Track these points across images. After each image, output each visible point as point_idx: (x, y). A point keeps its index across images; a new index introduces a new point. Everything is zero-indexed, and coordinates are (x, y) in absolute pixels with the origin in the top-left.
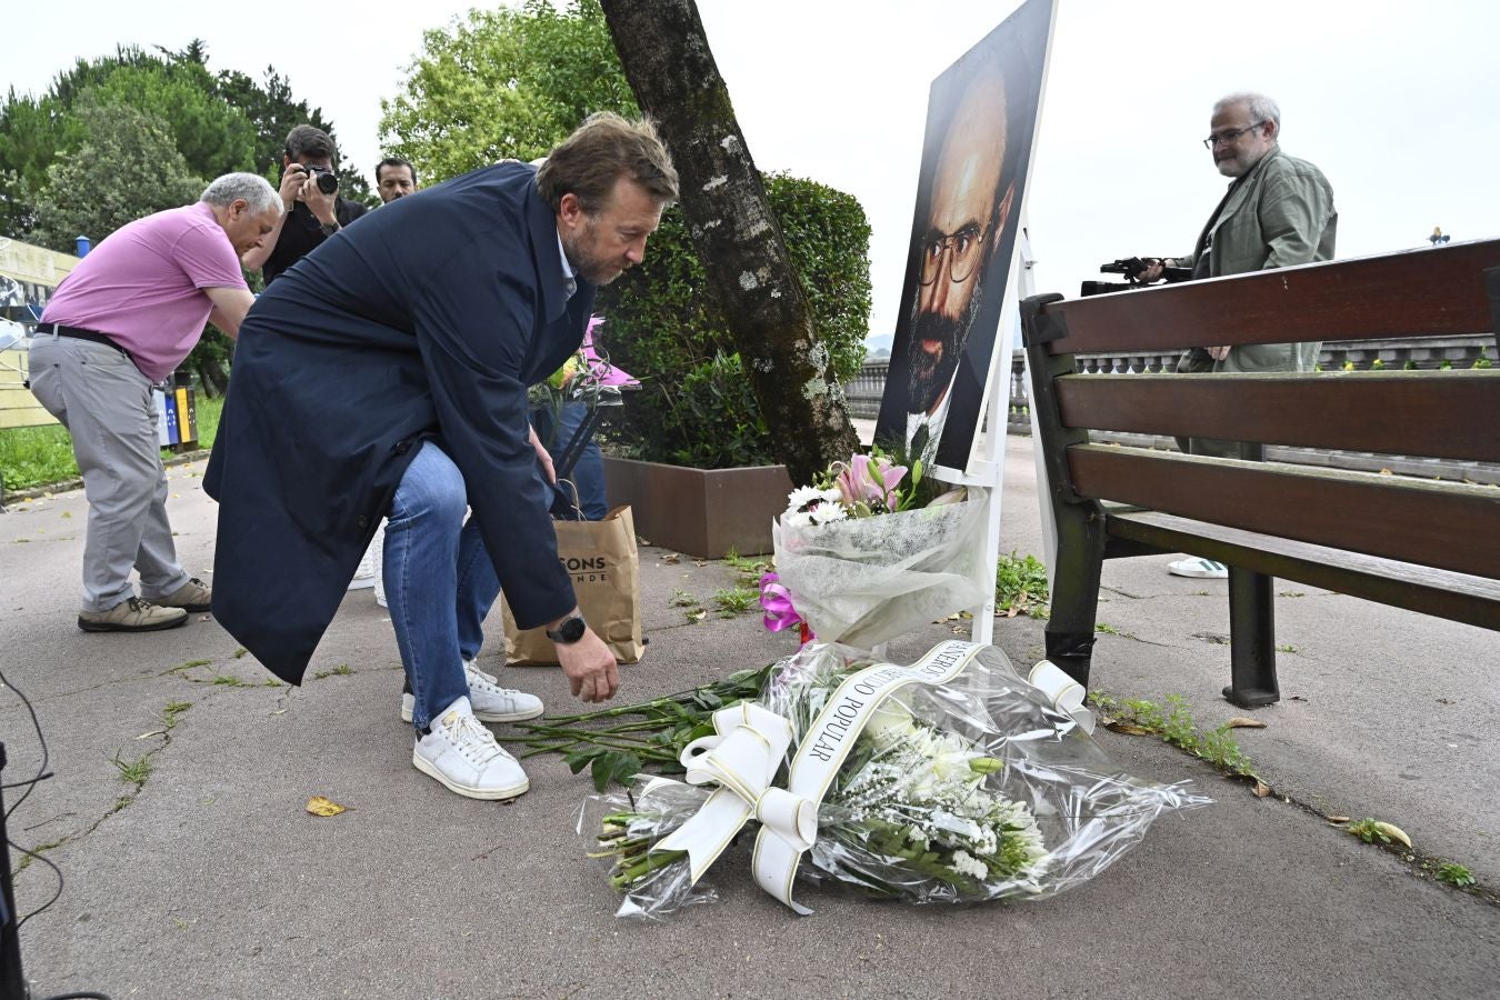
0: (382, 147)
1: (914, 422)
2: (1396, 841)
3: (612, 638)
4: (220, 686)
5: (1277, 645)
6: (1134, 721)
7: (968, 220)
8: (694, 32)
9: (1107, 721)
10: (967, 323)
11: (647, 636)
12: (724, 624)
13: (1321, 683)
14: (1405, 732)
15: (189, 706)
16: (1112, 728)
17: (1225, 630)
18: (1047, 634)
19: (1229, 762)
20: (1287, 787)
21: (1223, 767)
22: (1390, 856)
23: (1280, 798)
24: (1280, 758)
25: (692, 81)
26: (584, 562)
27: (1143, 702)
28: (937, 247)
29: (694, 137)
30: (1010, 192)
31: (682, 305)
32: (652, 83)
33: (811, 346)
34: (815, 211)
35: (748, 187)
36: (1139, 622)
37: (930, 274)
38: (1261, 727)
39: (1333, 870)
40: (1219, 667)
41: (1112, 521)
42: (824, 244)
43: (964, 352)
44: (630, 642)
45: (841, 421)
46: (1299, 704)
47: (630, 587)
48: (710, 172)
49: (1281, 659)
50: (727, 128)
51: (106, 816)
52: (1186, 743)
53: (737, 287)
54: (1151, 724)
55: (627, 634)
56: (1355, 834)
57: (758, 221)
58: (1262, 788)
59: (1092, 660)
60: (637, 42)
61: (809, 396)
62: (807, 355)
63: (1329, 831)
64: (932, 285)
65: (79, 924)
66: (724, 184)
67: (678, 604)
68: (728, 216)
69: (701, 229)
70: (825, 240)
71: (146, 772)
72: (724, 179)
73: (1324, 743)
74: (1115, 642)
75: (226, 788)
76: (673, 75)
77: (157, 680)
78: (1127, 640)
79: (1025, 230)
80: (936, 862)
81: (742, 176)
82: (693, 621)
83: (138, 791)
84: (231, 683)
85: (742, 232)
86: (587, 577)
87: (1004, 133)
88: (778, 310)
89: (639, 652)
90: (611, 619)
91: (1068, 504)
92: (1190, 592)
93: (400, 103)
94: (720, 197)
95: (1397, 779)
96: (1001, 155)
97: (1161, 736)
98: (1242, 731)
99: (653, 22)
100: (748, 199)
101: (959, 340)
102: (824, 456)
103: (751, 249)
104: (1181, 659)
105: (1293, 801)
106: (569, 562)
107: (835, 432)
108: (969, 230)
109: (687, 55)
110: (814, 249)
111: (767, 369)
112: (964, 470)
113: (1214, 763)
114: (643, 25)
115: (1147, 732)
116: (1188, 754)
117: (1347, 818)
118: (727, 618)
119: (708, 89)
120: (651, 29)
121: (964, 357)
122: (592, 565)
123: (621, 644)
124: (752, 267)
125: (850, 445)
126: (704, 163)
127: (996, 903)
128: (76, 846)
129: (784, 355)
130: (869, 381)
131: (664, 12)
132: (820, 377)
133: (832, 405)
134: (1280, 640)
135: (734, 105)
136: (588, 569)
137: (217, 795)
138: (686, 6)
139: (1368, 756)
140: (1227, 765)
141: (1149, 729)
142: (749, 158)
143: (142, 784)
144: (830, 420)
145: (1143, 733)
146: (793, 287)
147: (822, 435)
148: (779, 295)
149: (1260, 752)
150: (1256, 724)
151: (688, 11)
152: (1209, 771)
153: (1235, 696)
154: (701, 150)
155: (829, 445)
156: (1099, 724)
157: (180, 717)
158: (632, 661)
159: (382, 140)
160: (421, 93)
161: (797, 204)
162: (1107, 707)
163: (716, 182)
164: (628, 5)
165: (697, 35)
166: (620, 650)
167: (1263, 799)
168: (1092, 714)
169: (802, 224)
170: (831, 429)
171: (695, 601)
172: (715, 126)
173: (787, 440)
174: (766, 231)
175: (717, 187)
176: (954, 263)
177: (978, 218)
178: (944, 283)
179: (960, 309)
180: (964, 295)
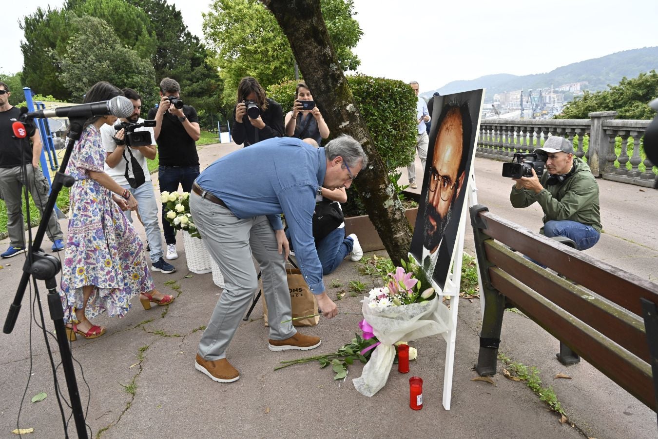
1: (425, 251)
3: (306, 317)
4: (157, 335)
7: (447, 174)
9: (505, 373)
12: (352, 300)
15: (147, 348)
18: (481, 339)
20: (574, 417)
21: (549, 405)
23: (570, 424)
24: (575, 399)
25: (332, 84)
26: (294, 290)
28: (436, 177)
29: (334, 107)
32: (316, 86)
33: (387, 187)
34: (392, 96)
35: (358, 124)
37: (433, 187)
38: (570, 378)
44: (313, 318)
45: (400, 215)
48: (343, 120)
50: (349, 101)
51: (123, 413)
52: (535, 389)
54: (523, 376)
57: (363, 138)
58: (563, 418)
60: (309, 70)
61: (386, 207)
62: (385, 191)
64: (434, 193)
66: (348, 125)
67: (334, 287)
70: (397, 107)
71: (135, 388)
72: (348, 123)
73: (595, 390)
75: (165, 398)
76: (325, 82)
77: (134, 331)
81: (356, 120)
82: (339, 299)
83: (133, 399)
84: (161, 334)
86: (295, 296)
88: (372, 174)
89: (317, 319)
90: (306, 310)
91: (489, 289)
94: (346, 131)
95: (622, 414)
97: (526, 383)
98: (561, 380)
99: (316, 62)
100: (358, 130)
102: (393, 230)
105: (575, 427)
107: (398, 220)
108: (448, 179)
109: (330, 74)
110: (392, 112)
111: (368, 196)
112: (443, 288)
114: (311, 63)
115: (521, 380)
116: (536, 394)
118: (354, 296)
119: (340, 87)
120: (315, 65)
121: (444, 236)
122: (297, 291)
125: (404, 225)
126: (339, 117)
128: (114, 428)
129: (375, 191)
131: (320, 57)
132: (391, 199)
133: (396, 210)
136: (296, 292)
137: (161, 402)
138: (330, 52)
139: (612, 399)
140: (551, 403)
141: (522, 378)
142: (358, 112)
143: (134, 394)
144: (396, 216)
145: (519, 380)
146: (378, 163)
147: (392, 222)
148: (373, 167)
149: (567, 394)
150: (568, 377)
151: (330, 54)
152: (544, 405)
153: (561, 359)
154: (337, 112)
155: (395, 226)
156: (502, 373)
157: (144, 354)
158: (314, 325)
159: (204, 31)
160: (220, 9)
161: (384, 93)
162: (507, 363)
163: (344, 124)
164: (304, 55)
165: (334, 64)
166: (309, 320)
167: (563, 425)
168: (499, 366)
169: (386, 102)
170: (396, 219)
171: (341, 284)
172: (343, 102)
173: (377, 223)
174: (367, 142)
175: (345, 126)
176: (442, 190)
177: (451, 176)
178: (438, 195)
179: (443, 214)
180: (445, 208)
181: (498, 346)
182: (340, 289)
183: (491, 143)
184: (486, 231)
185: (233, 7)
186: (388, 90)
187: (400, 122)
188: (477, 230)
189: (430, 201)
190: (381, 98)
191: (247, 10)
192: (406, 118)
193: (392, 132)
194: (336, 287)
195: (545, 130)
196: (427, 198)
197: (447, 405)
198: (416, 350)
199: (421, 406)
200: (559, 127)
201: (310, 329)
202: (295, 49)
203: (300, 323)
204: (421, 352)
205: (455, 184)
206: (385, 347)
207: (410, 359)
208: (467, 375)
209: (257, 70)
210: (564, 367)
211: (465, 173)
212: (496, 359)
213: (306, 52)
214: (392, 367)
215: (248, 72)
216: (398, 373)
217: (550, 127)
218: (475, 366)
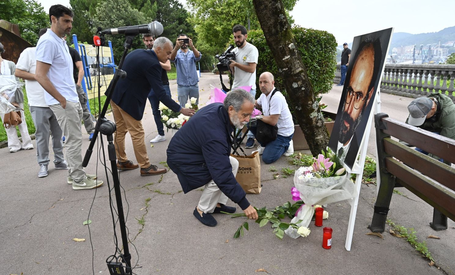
1: (340, 144)
3: (253, 187)
4: (156, 193)
6: (399, 232)
7: (360, 90)
9: (391, 231)
10: (357, 123)
11: (262, 184)
15: (150, 199)
16: (392, 234)
20: (440, 263)
23: (437, 267)
24: (441, 252)
25: (280, 29)
26: (246, 169)
27: (402, 227)
28: (351, 93)
29: (280, 45)
31: (276, 73)
32: (268, 30)
33: (313, 103)
34: (319, 42)
35: (296, 58)
37: (348, 100)
38: (439, 239)
42: (321, 52)
44: (257, 189)
45: (321, 124)
46: (454, 230)
47: (258, 175)
48: (285, 55)
50: (291, 41)
51: (137, 235)
52: (413, 243)
53: (292, 87)
54: (404, 234)
55: (257, 186)
57: (299, 68)
58: (432, 262)
60: (265, 18)
61: (312, 117)
62: (312, 106)
64: (349, 104)
66: (289, 58)
67: (271, 171)
68: (290, 67)
69: (282, 70)
70: (322, 50)
71: (144, 221)
72: (289, 56)
75: (162, 229)
76: (275, 27)
77: (142, 189)
78: (404, 198)
81: (294, 55)
82: (275, 178)
83: (143, 228)
84: (159, 192)
85: (294, 71)
86: (246, 172)
87: (373, 69)
88: (304, 93)
89: (260, 190)
90: (253, 183)
91: (384, 173)
94: (288, 62)
96: (371, 76)
97: (406, 238)
98: (432, 239)
99: (270, 13)
100: (296, 62)
101: (354, 127)
102: (315, 134)
103: (296, 76)
104: (420, 207)
105: (441, 268)
106: (242, 168)
108: (360, 94)
109: (279, 21)
110: (318, 54)
111: (299, 109)
113: (420, 251)
114: (266, 14)
115: (402, 237)
116: (413, 246)
118: (285, 178)
119: (285, 31)
120: (269, 15)
121: (355, 133)
122: (248, 169)
123: (255, 189)
124: (296, 81)
125: (323, 130)
126: (283, 52)
129: (305, 106)
131: (273, 9)
133: (319, 119)
136: (247, 170)
137: (160, 230)
138: (280, 6)
140: (423, 253)
143: (143, 225)
144: (318, 124)
145: (401, 237)
146: (308, 86)
147: (315, 128)
148: (304, 89)
149: (435, 248)
150: (437, 237)
152: (418, 254)
153: (433, 226)
154: (282, 49)
155: (317, 131)
156: (388, 232)
157: (149, 203)
158: (257, 193)
161: (313, 40)
162: (392, 226)
163: (286, 58)
164: (262, 8)
165: (282, 14)
167: (432, 267)
168: (387, 227)
169: (315, 46)
170: (318, 126)
171: (276, 170)
172: (287, 41)
173: (305, 128)
174: (301, 70)
175: (287, 59)
176: (355, 102)
177: (363, 92)
178: (352, 106)
179: (355, 118)
180: (357, 114)
181: (387, 213)
182: (275, 173)
183: (388, 82)
184: (385, 131)
186: (316, 37)
187: (323, 61)
188: (379, 130)
189: (345, 110)
190: (311, 43)
192: (328, 58)
193: (317, 68)
194: (273, 171)
195: (432, 72)
196: (343, 108)
197: (348, 247)
198: (328, 213)
199: (330, 247)
200: (443, 70)
201: (255, 196)
202: (256, 4)
203: (249, 192)
204: (331, 215)
205: (365, 97)
206: (307, 207)
207: (323, 218)
208: (363, 231)
209: (222, 26)
210: (435, 232)
211: (374, 88)
212: (385, 223)
213: (263, 6)
214: (311, 222)
215: (215, 27)
216: (314, 226)
217: (436, 70)
218: (369, 226)
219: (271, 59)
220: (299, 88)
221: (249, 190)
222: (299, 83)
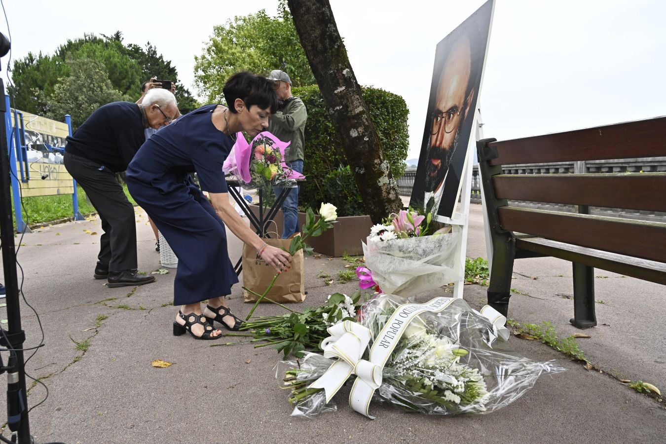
0: (195, 76)
1: (428, 196)
2: (653, 392)
3: (291, 291)
4: (120, 309)
5: (596, 300)
6: (529, 333)
7: (453, 105)
8: (331, 23)
9: (516, 333)
10: (452, 151)
11: (307, 291)
12: (341, 286)
13: (616, 318)
14: (657, 341)
15: (107, 317)
16: (518, 336)
17: (571, 293)
18: (488, 293)
19: (573, 353)
20: (600, 365)
21: (570, 356)
22: (650, 399)
23: (597, 371)
25: (330, 45)
27: (533, 325)
28: (439, 118)
29: (331, 69)
30: (472, 92)
31: (324, 144)
32: (312, 46)
33: (382, 162)
34: (384, 103)
35: (354, 91)
36: (531, 288)
37: (435, 129)
38: (589, 337)
39: (623, 405)
40: (568, 309)
41: (518, 241)
42: (388, 117)
43: (451, 164)
44: (298, 294)
45: (395, 196)
46: (606, 327)
47: (300, 269)
48: (338, 85)
49: (597, 306)
50: (345, 65)
51: (69, 365)
52: (553, 344)
53: (349, 136)
54: (536, 335)
55: (298, 289)
56: (633, 388)
57: (359, 107)
58: (589, 366)
59: (509, 305)
60: (306, 28)
61: (381, 184)
62: (380, 166)
63: (621, 386)
64: (437, 134)
65: (56, 412)
66: (343, 90)
67: (321, 277)
68: (345, 104)
69: (334, 110)
70: (388, 116)
71: (87, 346)
72: (344, 88)
73: (618, 346)
74: (519, 297)
75: (123, 354)
76: (322, 42)
77: (93, 306)
78: (525, 296)
79: (479, 110)
80: (437, 395)
81: (352, 86)
82: (327, 284)
83: (84, 354)
84: (125, 307)
85: (351, 111)
87: (470, 66)
88: (367, 146)
89: (303, 297)
91: (498, 234)
92: (554, 275)
93: (203, 57)
94: (342, 96)
95: (653, 363)
96: (468, 76)
97: (541, 340)
98: (579, 339)
99: (313, 20)
100: (354, 97)
101: (449, 159)
102: (387, 211)
103: (355, 119)
104: (550, 305)
105: (604, 372)
107: (392, 201)
108: (453, 110)
109: (328, 33)
110: (383, 120)
111: (362, 172)
112: (450, 217)
113: (566, 353)
114: (309, 20)
115: (535, 338)
116: (554, 349)
117: (629, 381)
118: (342, 283)
119: (337, 48)
120: (312, 22)
121: (451, 166)
123: (295, 294)
124: (356, 127)
125: (399, 207)
126: (335, 81)
127: (464, 415)
128: (56, 377)
129: (369, 166)
130: (408, 179)
131: (318, 14)
132: (386, 176)
133: (391, 189)
134: (597, 298)
135: (348, 56)
137: (117, 357)
138: (328, 12)
139: (639, 352)
140: (572, 355)
141: (535, 337)
142: (355, 79)
143: (85, 351)
144: (390, 195)
145: (533, 339)
146: (374, 136)
147: (386, 202)
148: (368, 139)
149: (588, 349)
150: (586, 336)
151: (329, 14)
152: (564, 357)
153: (575, 324)
154: (334, 75)
155: (389, 206)
157: (103, 322)
158: (300, 301)
159: (195, 73)
160: (212, 53)
161: (376, 100)
162: (516, 327)
163: (340, 89)
164: (302, 12)
165: (333, 25)
166: (295, 297)
167: (590, 371)
169: (378, 109)
170: (390, 199)
171: (329, 275)
172: (340, 65)
173: (370, 204)
174: (362, 111)
175: (341, 91)
176: (446, 124)
177: (458, 104)
178: (442, 134)
179: (449, 145)
181: (508, 301)
184: (494, 162)
185: (226, 50)
186: (379, 97)
187: (391, 130)
188: (485, 163)
189: (432, 146)
190: (374, 104)
191: (239, 54)
192: (397, 128)
194: (324, 277)
196: (429, 145)
210: (580, 330)
213: (304, 8)
219: (316, 124)
220: (360, 138)
221: (284, 296)
222: (360, 129)
